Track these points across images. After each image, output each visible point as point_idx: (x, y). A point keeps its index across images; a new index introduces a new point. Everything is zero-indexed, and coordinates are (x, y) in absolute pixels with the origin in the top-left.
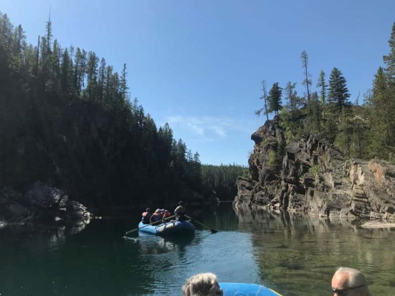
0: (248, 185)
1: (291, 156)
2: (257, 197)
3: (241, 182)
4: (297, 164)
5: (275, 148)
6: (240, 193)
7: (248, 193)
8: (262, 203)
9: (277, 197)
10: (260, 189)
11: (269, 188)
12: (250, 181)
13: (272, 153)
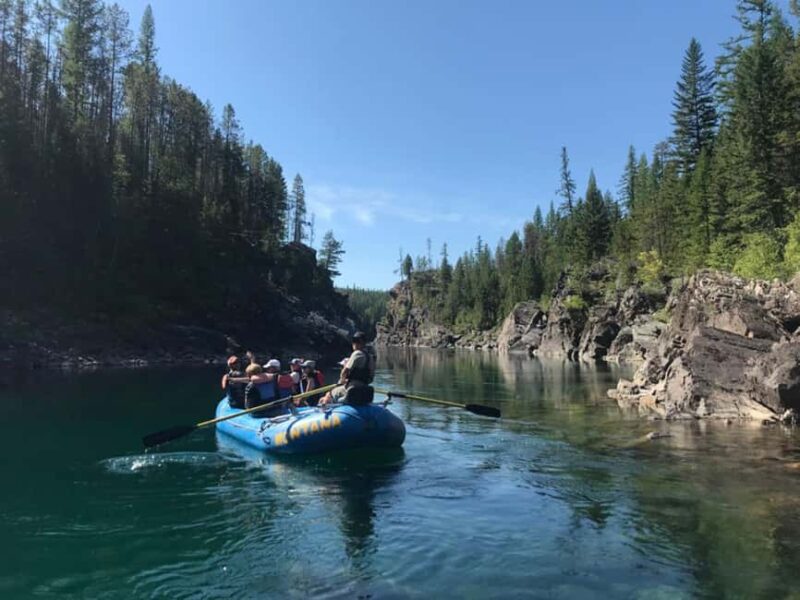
0: (385, 329)
1: (412, 317)
2: (392, 338)
3: (380, 327)
4: (415, 322)
5: (406, 304)
6: (378, 335)
7: (385, 335)
8: (395, 342)
9: (405, 339)
10: (395, 334)
11: (400, 333)
12: (386, 326)
13: (403, 308)
